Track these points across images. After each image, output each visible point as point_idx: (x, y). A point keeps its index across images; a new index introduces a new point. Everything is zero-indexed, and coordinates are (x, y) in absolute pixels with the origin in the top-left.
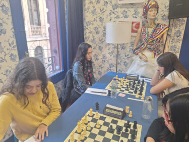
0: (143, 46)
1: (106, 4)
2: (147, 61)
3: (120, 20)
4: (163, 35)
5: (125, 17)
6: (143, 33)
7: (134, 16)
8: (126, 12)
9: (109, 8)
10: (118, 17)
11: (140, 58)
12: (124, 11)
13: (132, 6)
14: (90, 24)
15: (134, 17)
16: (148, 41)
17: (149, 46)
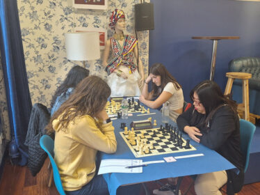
0: (117, 61)
1: (53, 6)
2: (127, 78)
3: (77, 29)
4: (134, 49)
5: (83, 25)
6: (114, 46)
7: (96, 24)
8: (85, 19)
9: (59, 12)
10: (73, 25)
11: (119, 75)
12: (82, 18)
13: (90, 12)
14: (28, 33)
15: (95, 26)
16: (122, 55)
17: (124, 61)
